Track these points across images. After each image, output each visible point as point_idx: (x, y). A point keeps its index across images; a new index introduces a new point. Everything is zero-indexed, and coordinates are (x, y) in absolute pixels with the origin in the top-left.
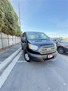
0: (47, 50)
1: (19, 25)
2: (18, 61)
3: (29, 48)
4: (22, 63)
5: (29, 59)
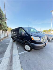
0: (44, 39)
1: (5, 21)
2: (19, 53)
3: (32, 40)
4: (25, 54)
5: (30, 49)
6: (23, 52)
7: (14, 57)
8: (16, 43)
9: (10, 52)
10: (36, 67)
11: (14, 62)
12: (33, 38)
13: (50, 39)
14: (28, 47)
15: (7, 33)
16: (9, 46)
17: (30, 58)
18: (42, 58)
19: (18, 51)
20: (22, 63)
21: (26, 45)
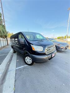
1: (3, 24)
2: (16, 67)
3: (33, 50)
4: (24, 68)
5: (31, 62)
6: (23, 66)
7: (8, 73)
8: (17, 54)
9: (6, 67)
10: (33, 86)
11: (6, 80)
12: (33, 48)
13: (62, 49)
14: (28, 60)
15: (7, 40)
16: (6, 59)
17: (29, 74)
18: (45, 74)
19: (16, 65)
20: (16, 81)
21: (27, 57)
